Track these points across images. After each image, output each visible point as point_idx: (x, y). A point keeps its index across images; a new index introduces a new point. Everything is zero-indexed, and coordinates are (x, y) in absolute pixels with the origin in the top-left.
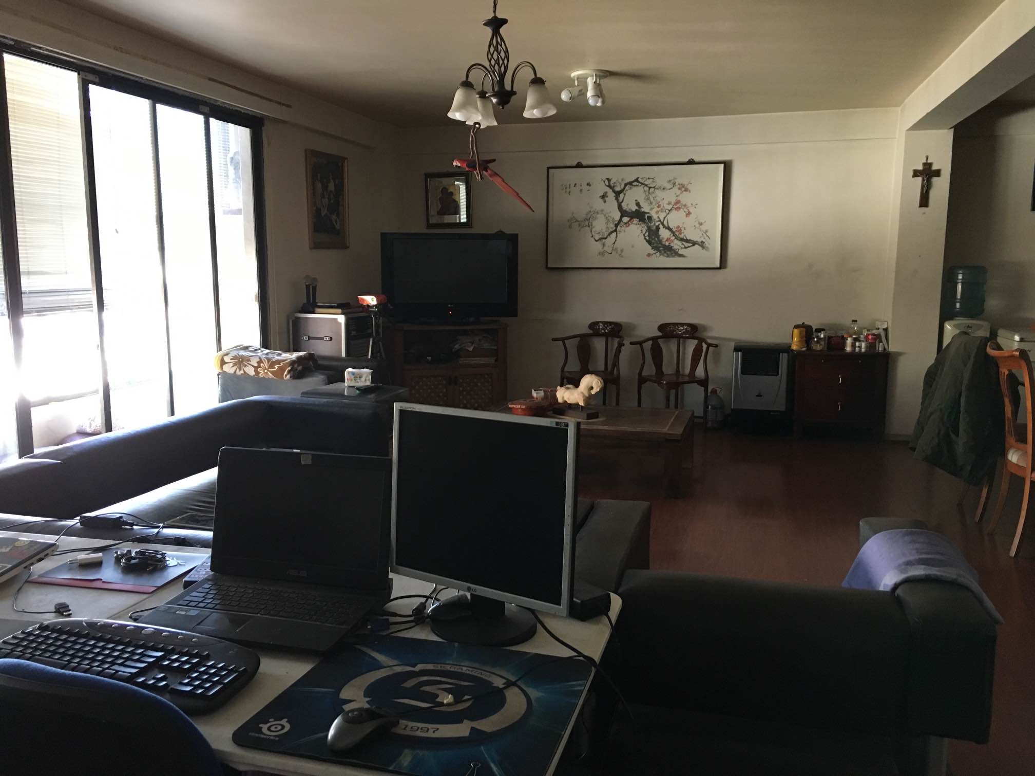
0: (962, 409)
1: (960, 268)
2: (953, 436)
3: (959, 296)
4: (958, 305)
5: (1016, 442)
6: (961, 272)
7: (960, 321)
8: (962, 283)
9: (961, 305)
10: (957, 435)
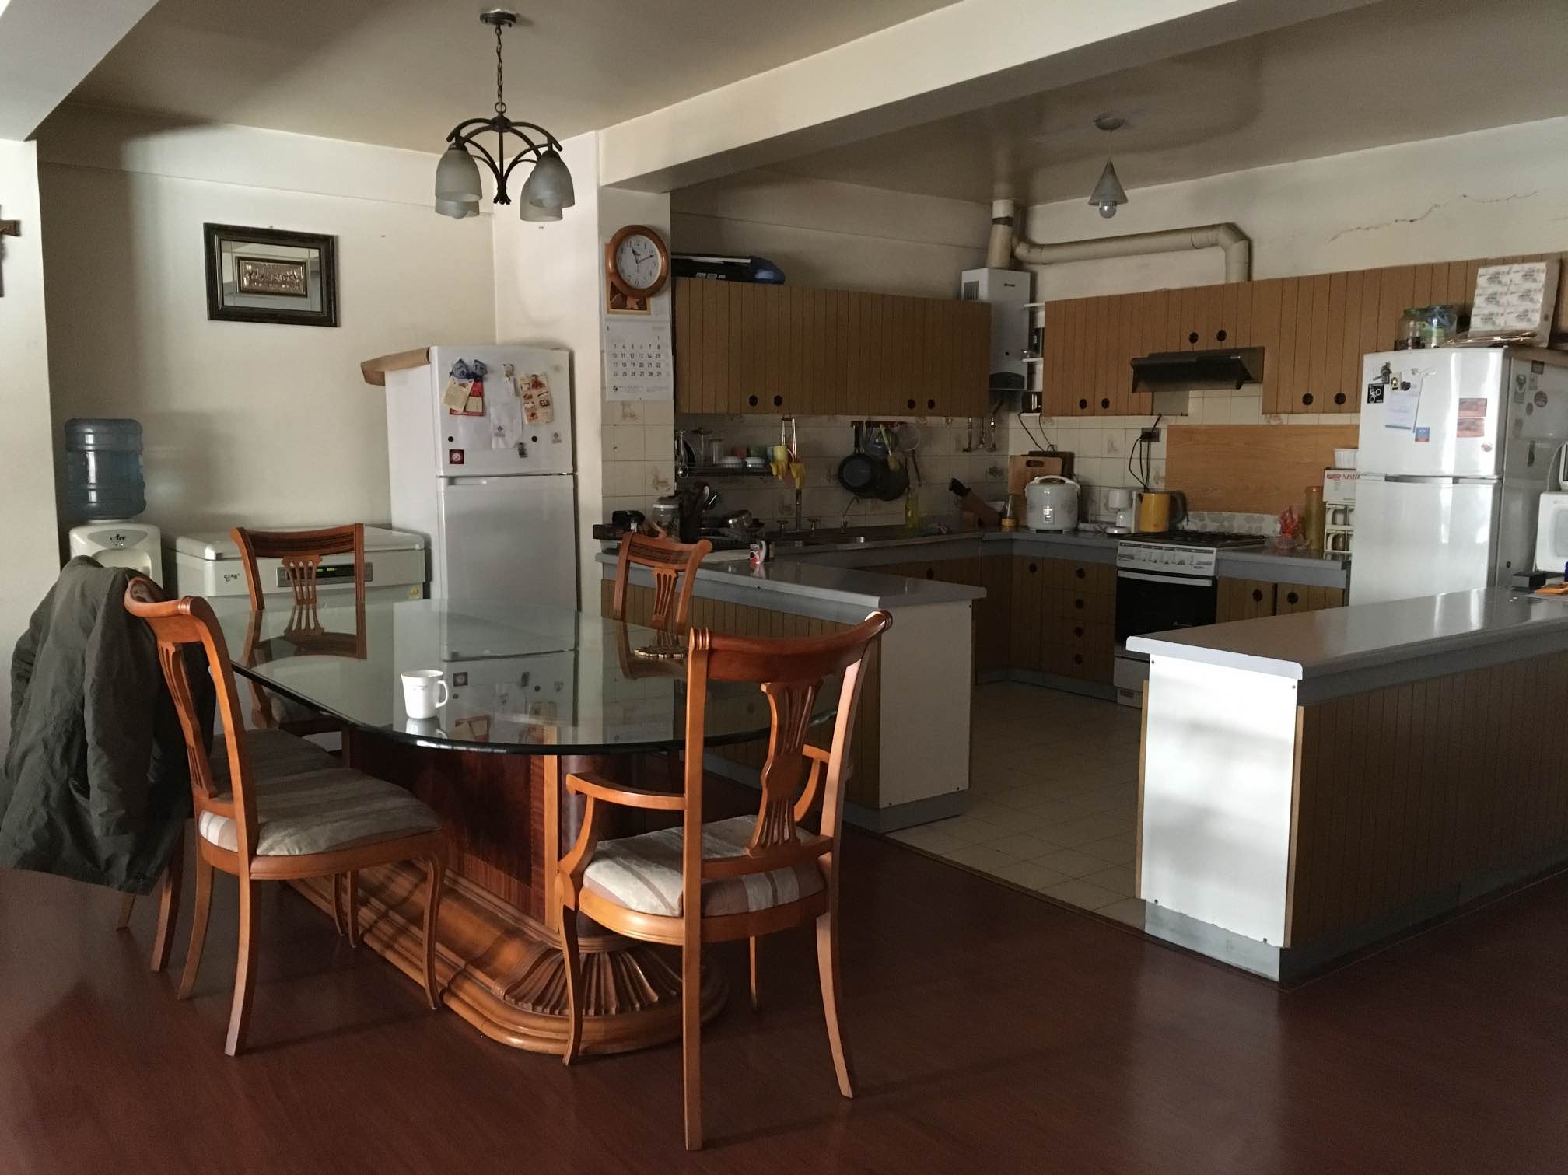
0: (89, 738)
1: (90, 422)
2: (78, 796)
3: (93, 478)
4: (93, 496)
5: (210, 797)
6: (90, 430)
7: (101, 526)
8: (97, 453)
9: (98, 496)
10: (87, 795)
